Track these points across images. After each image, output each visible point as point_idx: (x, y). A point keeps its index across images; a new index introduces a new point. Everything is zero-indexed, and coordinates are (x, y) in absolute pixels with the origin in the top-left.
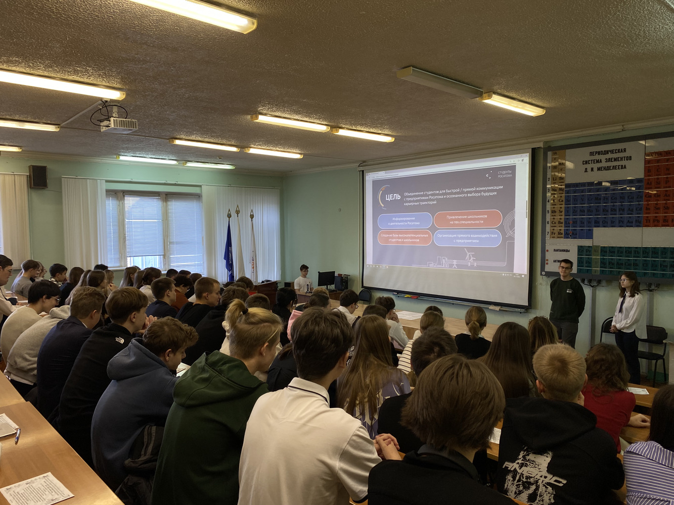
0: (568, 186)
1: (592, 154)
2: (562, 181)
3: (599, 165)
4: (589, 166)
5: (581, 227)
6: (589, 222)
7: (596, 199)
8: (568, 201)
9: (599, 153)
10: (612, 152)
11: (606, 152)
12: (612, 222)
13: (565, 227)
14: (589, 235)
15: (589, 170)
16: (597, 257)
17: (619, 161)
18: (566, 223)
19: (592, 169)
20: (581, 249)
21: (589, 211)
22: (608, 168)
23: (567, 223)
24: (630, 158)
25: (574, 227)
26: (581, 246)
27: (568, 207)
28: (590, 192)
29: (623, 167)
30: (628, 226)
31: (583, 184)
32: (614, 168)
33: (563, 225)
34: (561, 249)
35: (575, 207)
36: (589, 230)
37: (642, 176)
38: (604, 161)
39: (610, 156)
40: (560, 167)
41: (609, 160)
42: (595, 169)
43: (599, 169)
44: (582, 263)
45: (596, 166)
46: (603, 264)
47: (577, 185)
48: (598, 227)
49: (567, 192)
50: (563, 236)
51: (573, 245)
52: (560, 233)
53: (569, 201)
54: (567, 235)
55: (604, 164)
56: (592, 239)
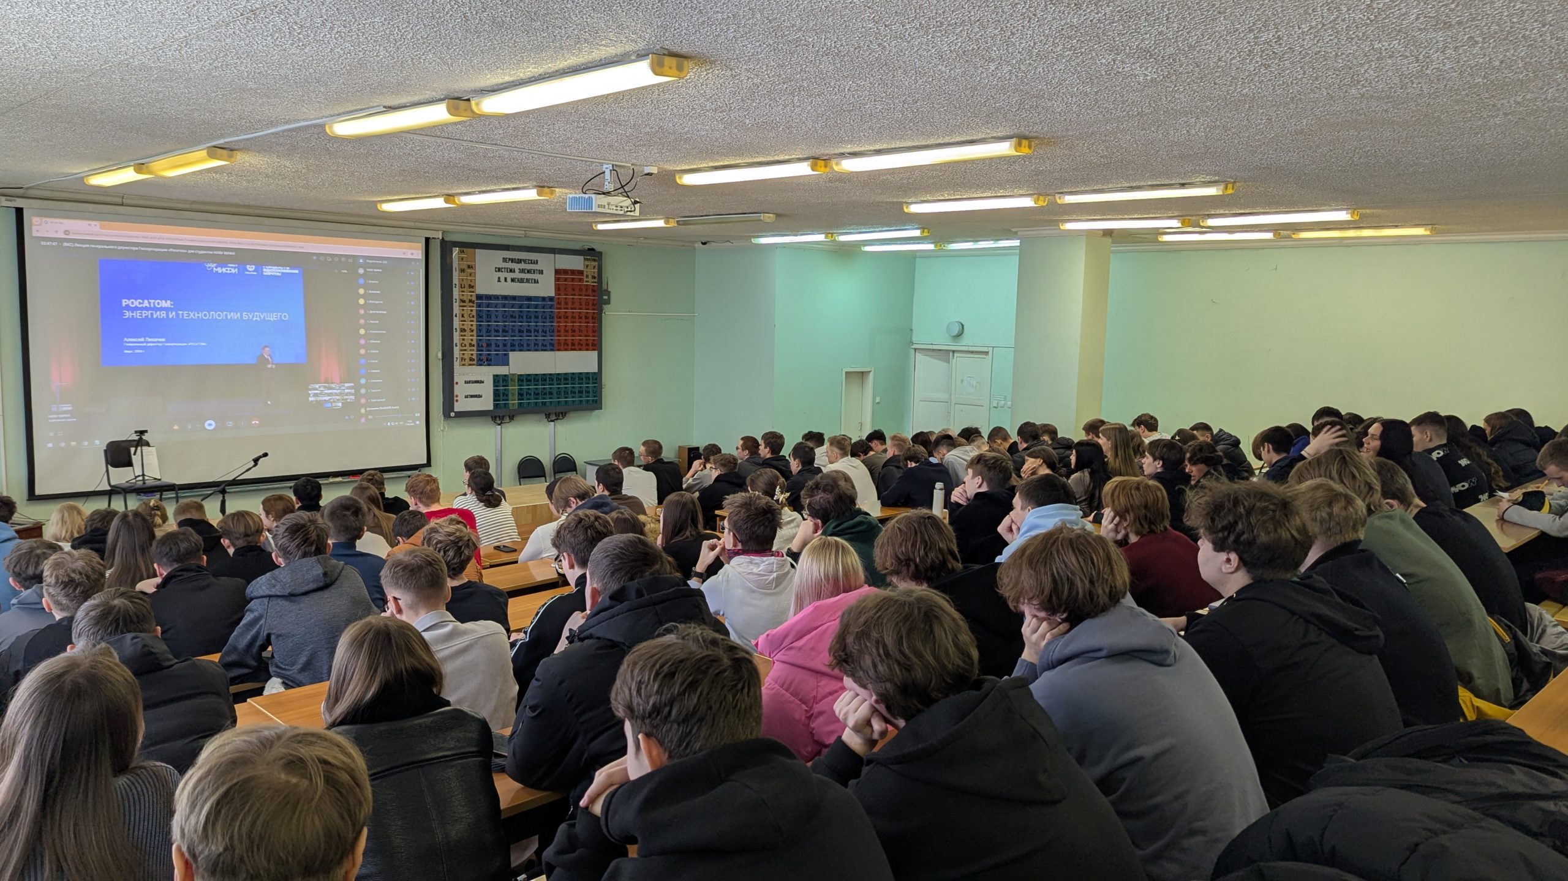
0: (479, 297)
1: (505, 260)
2: (472, 290)
3: (513, 275)
4: (502, 275)
5: (496, 351)
6: (505, 345)
7: (512, 316)
8: (479, 317)
9: (512, 260)
10: (525, 261)
11: (519, 261)
12: (528, 345)
13: (478, 350)
14: (506, 363)
15: (502, 280)
16: (514, 388)
17: (531, 274)
18: (478, 345)
19: (506, 280)
20: (497, 379)
21: (504, 331)
22: (521, 281)
23: (480, 347)
24: (541, 272)
25: (488, 351)
26: (497, 376)
27: (480, 325)
28: (504, 307)
29: (536, 282)
30: (542, 350)
31: (496, 297)
32: (528, 281)
33: (475, 348)
34: (474, 379)
35: (489, 325)
36: (505, 355)
37: (553, 294)
38: (517, 271)
39: (523, 266)
40: (470, 271)
41: (522, 271)
42: (509, 280)
43: (513, 280)
44: (499, 396)
45: (510, 276)
46: (520, 394)
47: (489, 297)
48: (514, 350)
49: (479, 305)
50: (475, 362)
51: (487, 373)
52: (471, 359)
53: (481, 317)
54: (480, 362)
55: (517, 275)
56: (508, 365)
